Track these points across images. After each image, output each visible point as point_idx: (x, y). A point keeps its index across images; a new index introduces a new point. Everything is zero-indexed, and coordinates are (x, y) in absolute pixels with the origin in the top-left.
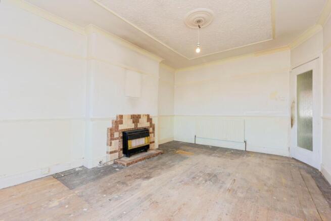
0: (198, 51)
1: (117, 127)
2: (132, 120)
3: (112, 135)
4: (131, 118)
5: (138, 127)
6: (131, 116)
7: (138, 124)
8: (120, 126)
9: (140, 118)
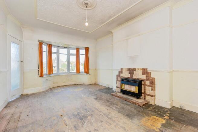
0: (87, 24)
1: (119, 74)
2: (128, 72)
3: (117, 78)
4: (128, 71)
5: (133, 77)
6: (128, 69)
7: (133, 75)
8: (121, 74)
9: (135, 71)
